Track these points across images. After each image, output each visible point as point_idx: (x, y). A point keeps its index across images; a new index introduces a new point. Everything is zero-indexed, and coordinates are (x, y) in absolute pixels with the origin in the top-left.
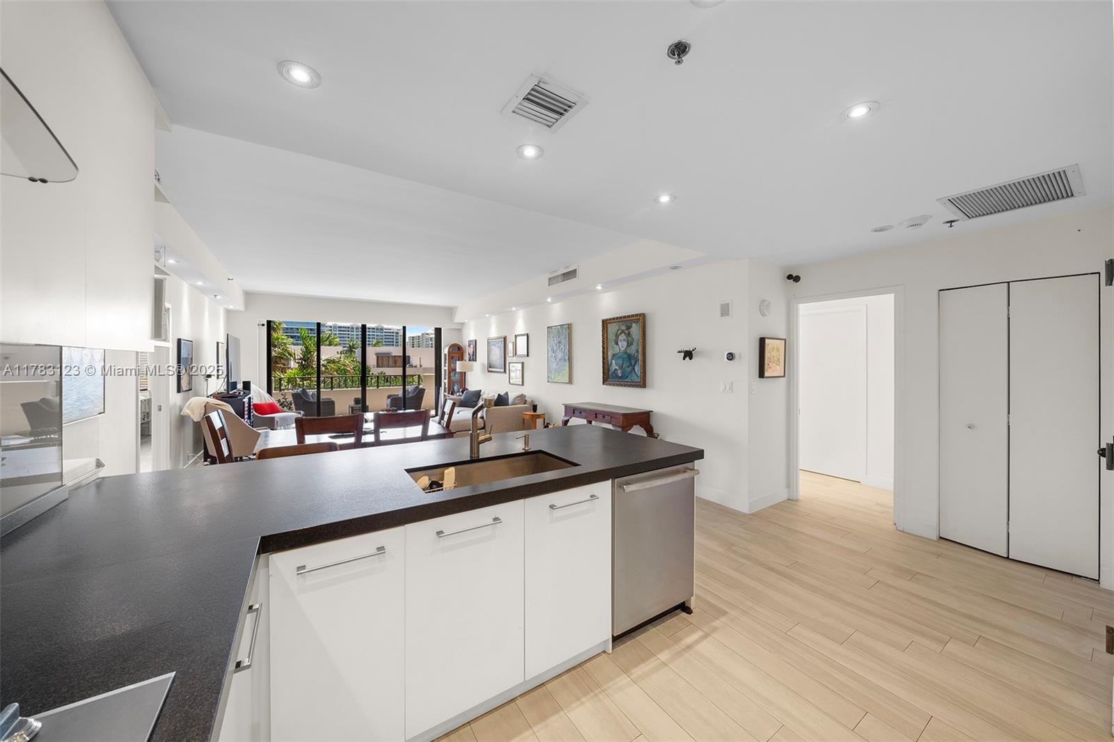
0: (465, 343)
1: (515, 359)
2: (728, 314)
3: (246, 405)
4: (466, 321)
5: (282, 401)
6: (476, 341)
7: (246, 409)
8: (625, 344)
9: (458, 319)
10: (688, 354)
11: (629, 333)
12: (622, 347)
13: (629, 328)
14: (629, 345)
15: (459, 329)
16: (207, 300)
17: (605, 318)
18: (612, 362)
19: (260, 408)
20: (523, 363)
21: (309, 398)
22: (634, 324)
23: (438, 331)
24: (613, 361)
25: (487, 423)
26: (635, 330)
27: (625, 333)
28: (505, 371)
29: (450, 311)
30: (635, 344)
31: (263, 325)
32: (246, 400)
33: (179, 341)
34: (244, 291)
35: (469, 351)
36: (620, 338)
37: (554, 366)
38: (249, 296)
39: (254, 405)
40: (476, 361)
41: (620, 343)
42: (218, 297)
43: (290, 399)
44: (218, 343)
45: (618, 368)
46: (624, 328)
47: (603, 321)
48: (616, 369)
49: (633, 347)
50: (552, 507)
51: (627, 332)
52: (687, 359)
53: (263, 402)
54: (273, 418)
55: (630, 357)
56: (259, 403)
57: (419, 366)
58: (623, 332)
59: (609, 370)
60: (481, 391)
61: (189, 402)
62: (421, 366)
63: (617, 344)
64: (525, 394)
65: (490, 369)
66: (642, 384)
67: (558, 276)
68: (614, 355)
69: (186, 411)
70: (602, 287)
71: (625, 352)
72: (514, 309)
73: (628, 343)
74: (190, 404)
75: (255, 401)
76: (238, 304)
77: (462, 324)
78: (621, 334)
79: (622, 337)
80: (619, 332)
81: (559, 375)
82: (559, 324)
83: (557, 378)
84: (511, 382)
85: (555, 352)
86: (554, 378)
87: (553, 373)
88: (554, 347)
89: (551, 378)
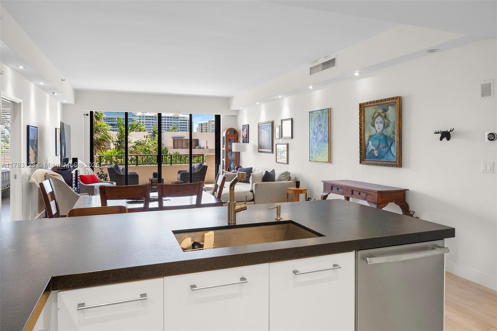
0: (239, 128)
1: (281, 141)
2: (490, 95)
3: (74, 176)
4: (241, 108)
5: (100, 173)
6: (248, 125)
7: (74, 179)
8: (381, 126)
9: (234, 107)
10: (446, 135)
11: (386, 116)
12: (379, 129)
13: (385, 111)
14: (386, 126)
15: (235, 116)
16: (48, 96)
17: (362, 102)
18: (368, 143)
19: (84, 179)
20: (288, 145)
21: (120, 172)
22: (390, 107)
23: (218, 118)
24: (370, 142)
25: (255, 196)
26: (392, 112)
27: (381, 116)
28: (272, 152)
29: (227, 100)
30: (391, 125)
31: (87, 115)
32: (73, 172)
33: (28, 127)
34: (74, 88)
35: (243, 134)
36: (377, 120)
37: (315, 147)
38: (78, 93)
39: (81, 176)
40: (248, 143)
41: (376, 125)
42: (55, 94)
43: (106, 172)
44: (56, 129)
45: (374, 148)
46: (380, 111)
47: (361, 105)
48: (372, 150)
50: (295, 272)
51: (383, 114)
52: (445, 139)
53: (87, 174)
54: (93, 187)
55: (386, 138)
56: (84, 175)
57: (205, 148)
58: (379, 114)
59: (365, 150)
60: (252, 168)
61: (35, 172)
62: (207, 148)
63: (373, 126)
64: (289, 171)
65: (260, 150)
66: (399, 163)
67: (318, 66)
68: (371, 137)
69: (33, 180)
70: (360, 73)
71: (382, 134)
72: (280, 97)
73: (384, 125)
74: (35, 174)
75: (81, 173)
76: (70, 99)
77: (238, 111)
78: (377, 116)
79: (379, 119)
80: (376, 114)
81: (319, 155)
82: (320, 109)
83: (318, 158)
84: (278, 161)
85: (316, 135)
86: (315, 158)
87: (314, 153)
88: (316, 130)
89: (313, 158)
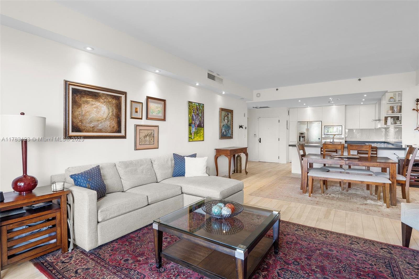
1: (143, 122)
8: (227, 121)
11: (228, 117)
18: (222, 128)
20: (158, 127)
24: (223, 128)
36: (225, 118)
41: (225, 120)
45: (224, 131)
46: (227, 114)
48: (224, 132)
49: (229, 123)
52: (241, 128)
55: (228, 127)
63: (224, 121)
68: (223, 125)
71: (227, 124)
78: (226, 116)
80: (225, 115)
81: (197, 136)
82: (198, 103)
83: (196, 138)
84: (137, 148)
85: (194, 121)
86: (194, 138)
87: (193, 134)
88: (194, 117)
89: (192, 139)
